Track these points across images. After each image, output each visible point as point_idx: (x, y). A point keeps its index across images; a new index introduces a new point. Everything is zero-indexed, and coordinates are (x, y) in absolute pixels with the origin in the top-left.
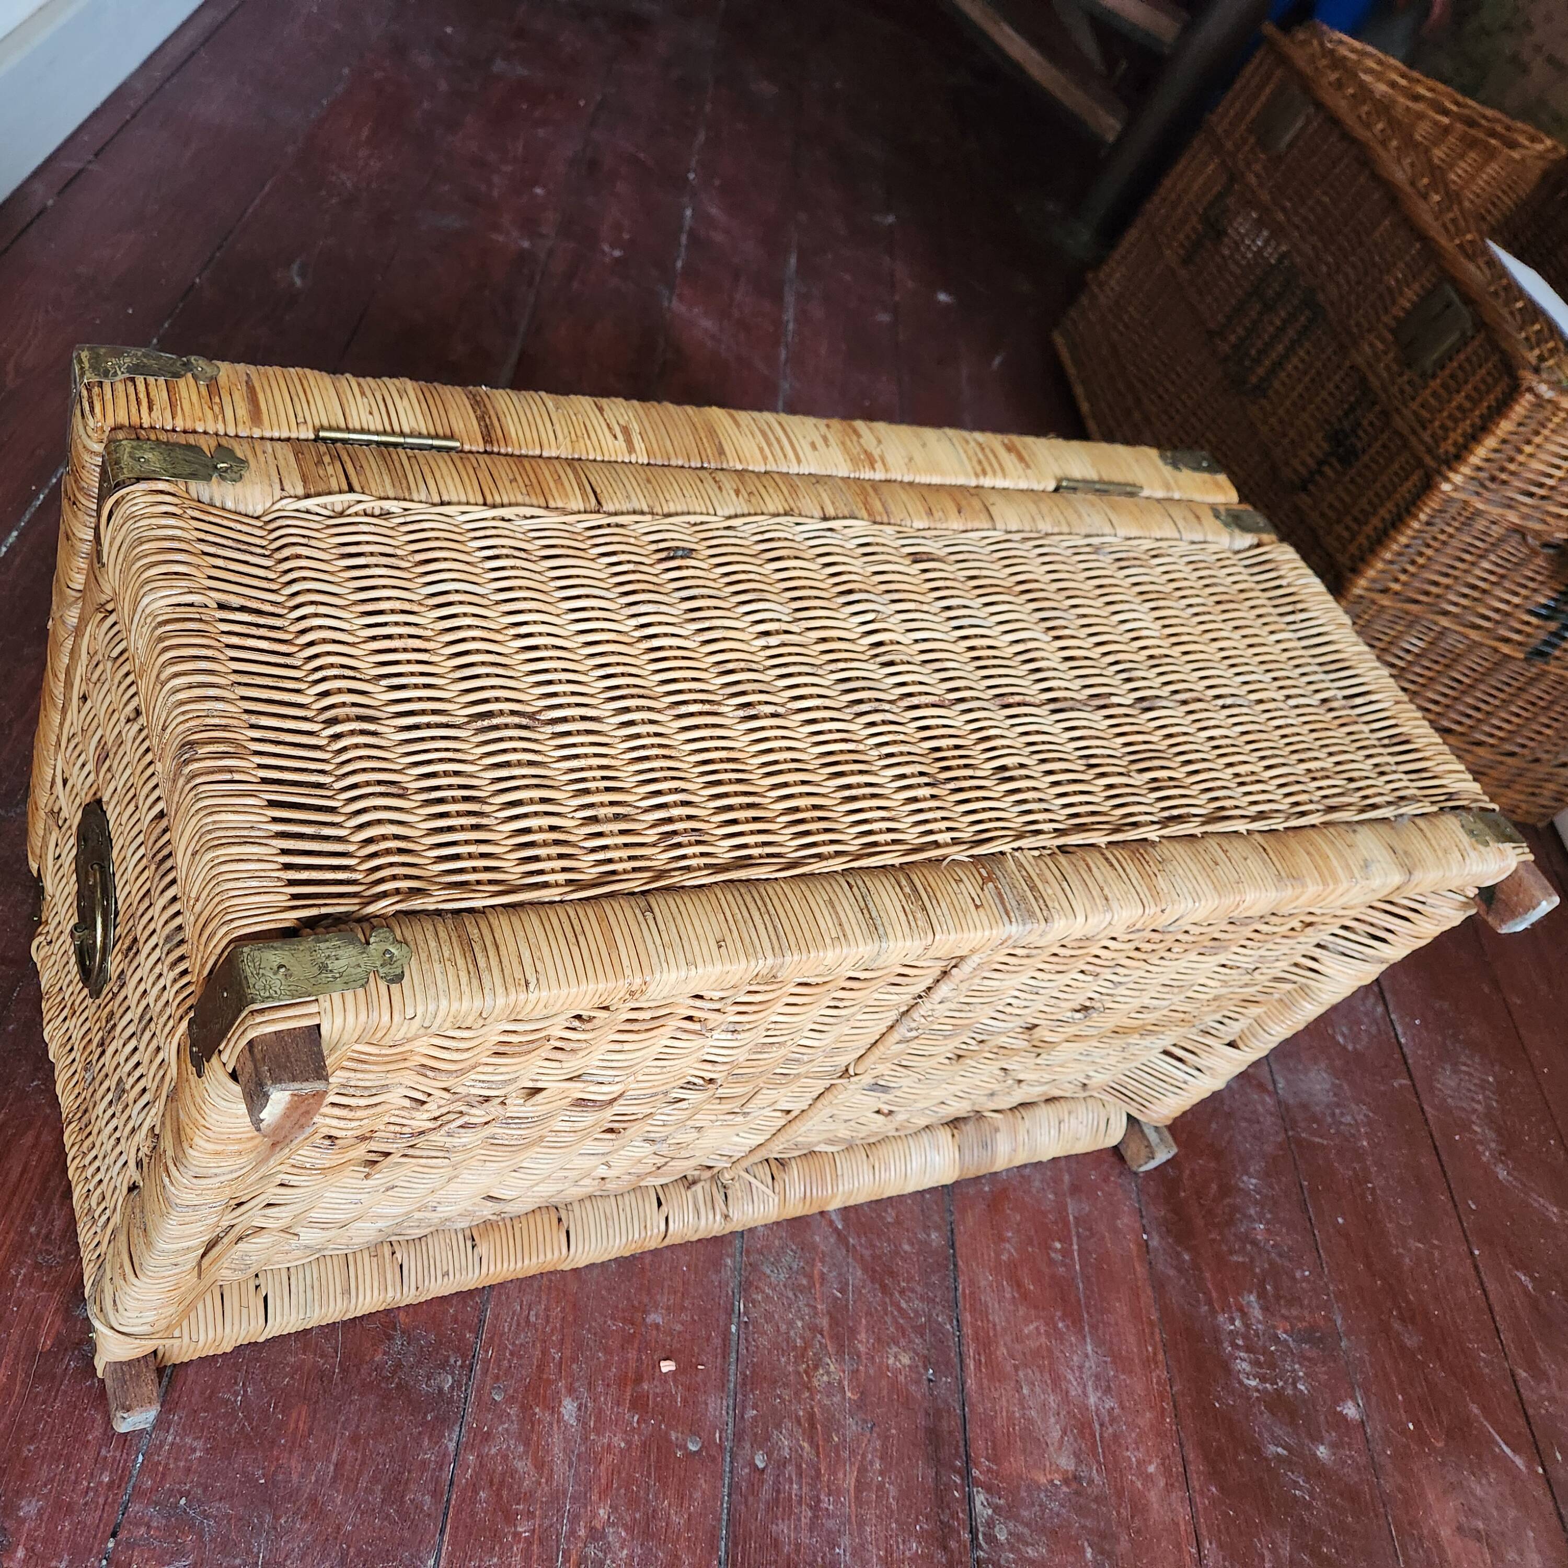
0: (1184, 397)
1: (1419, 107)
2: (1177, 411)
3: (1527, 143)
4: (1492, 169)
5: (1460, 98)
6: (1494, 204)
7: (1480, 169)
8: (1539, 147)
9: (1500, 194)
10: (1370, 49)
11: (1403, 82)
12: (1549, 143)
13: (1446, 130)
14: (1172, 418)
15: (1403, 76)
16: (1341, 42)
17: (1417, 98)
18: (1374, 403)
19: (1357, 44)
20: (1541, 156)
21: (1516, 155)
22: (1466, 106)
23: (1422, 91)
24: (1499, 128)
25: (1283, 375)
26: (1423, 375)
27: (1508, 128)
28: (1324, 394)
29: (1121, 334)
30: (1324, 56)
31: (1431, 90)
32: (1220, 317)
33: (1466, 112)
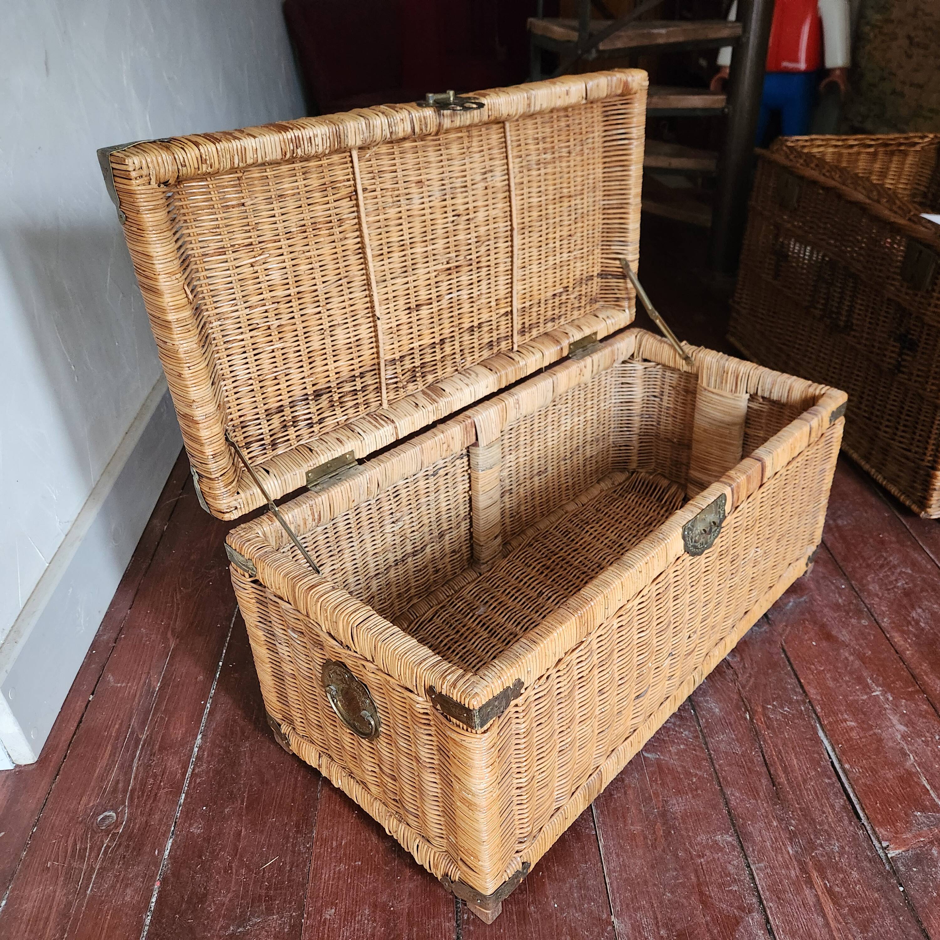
0: (811, 345)
1: (855, 149)
2: (812, 353)
3: (920, 141)
4: (910, 160)
5: (873, 137)
6: (920, 176)
7: (903, 163)
8: (926, 140)
9: (920, 170)
10: (814, 137)
11: (840, 143)
12: (931, 136)
13: (875, 154)
14: (810, 358)
15: (838, 140)
16: (798, 140)
17: (852, 146)
18: (911, 315)
19: (806, 138)
20: (931, 143)
21: (918, 148)
22: (878, 139)
23: (851, 142)
24: (902, 141)
25: (856, 316)
26: (927, 292)
27: (906, 138)
28: (882, 318)
29: (761, 324)
30: (792, 153)
31: (855, 140)
32: (808, 298)
33: (880, 142)
